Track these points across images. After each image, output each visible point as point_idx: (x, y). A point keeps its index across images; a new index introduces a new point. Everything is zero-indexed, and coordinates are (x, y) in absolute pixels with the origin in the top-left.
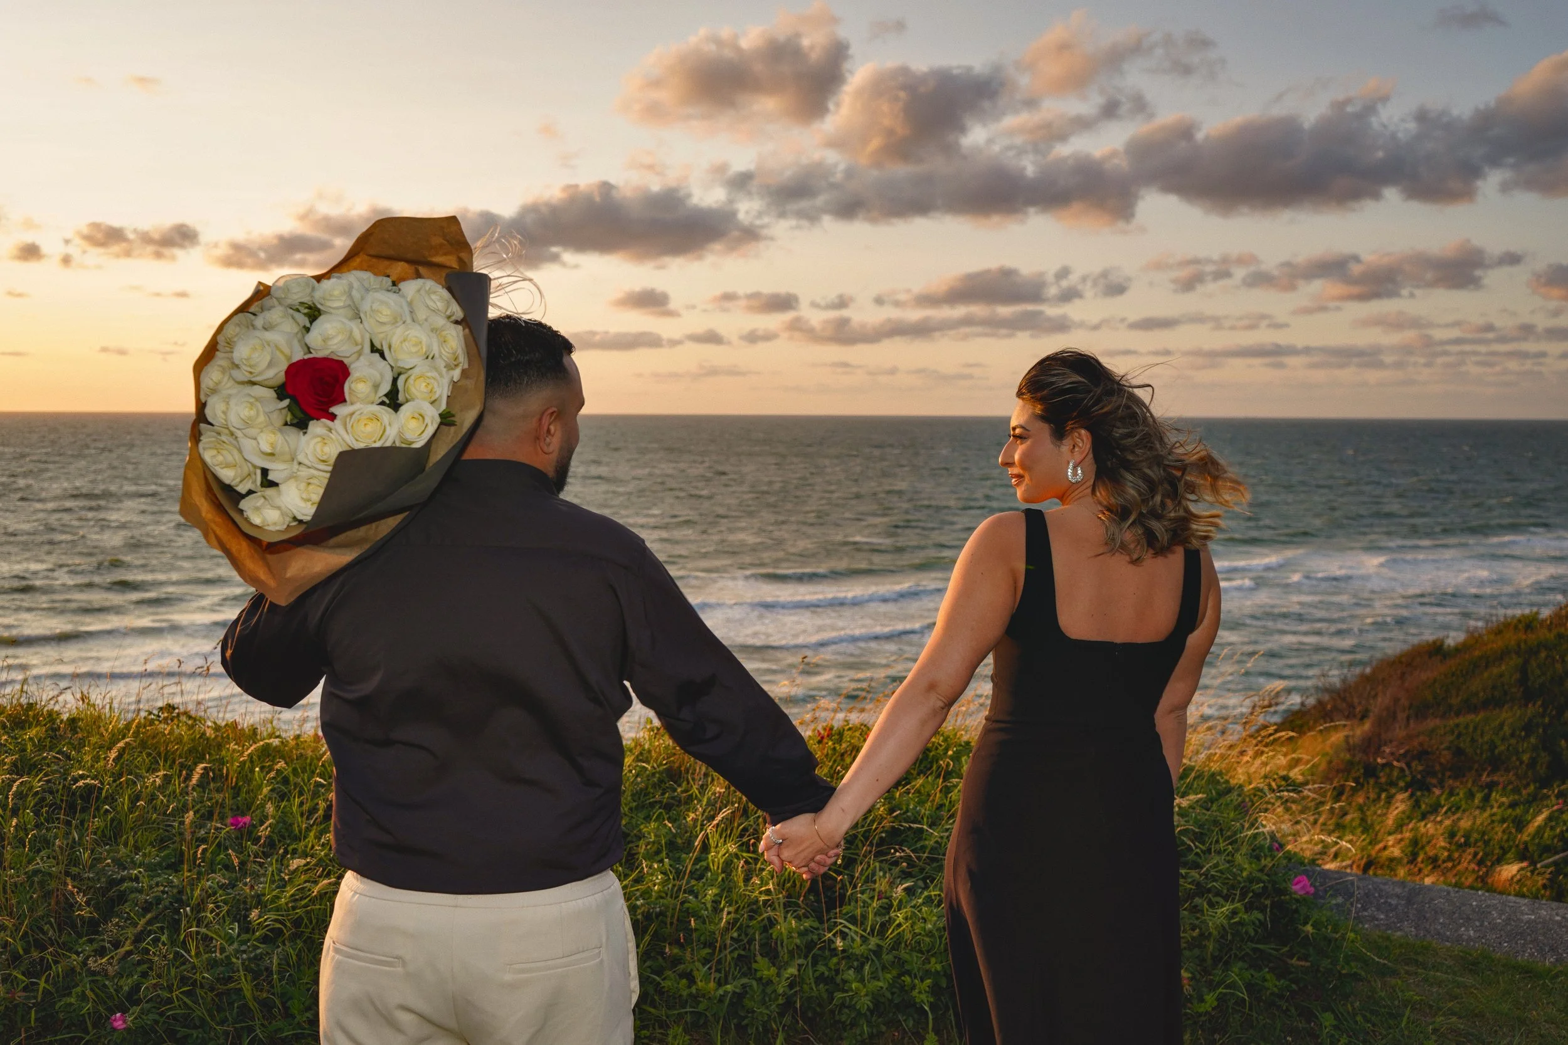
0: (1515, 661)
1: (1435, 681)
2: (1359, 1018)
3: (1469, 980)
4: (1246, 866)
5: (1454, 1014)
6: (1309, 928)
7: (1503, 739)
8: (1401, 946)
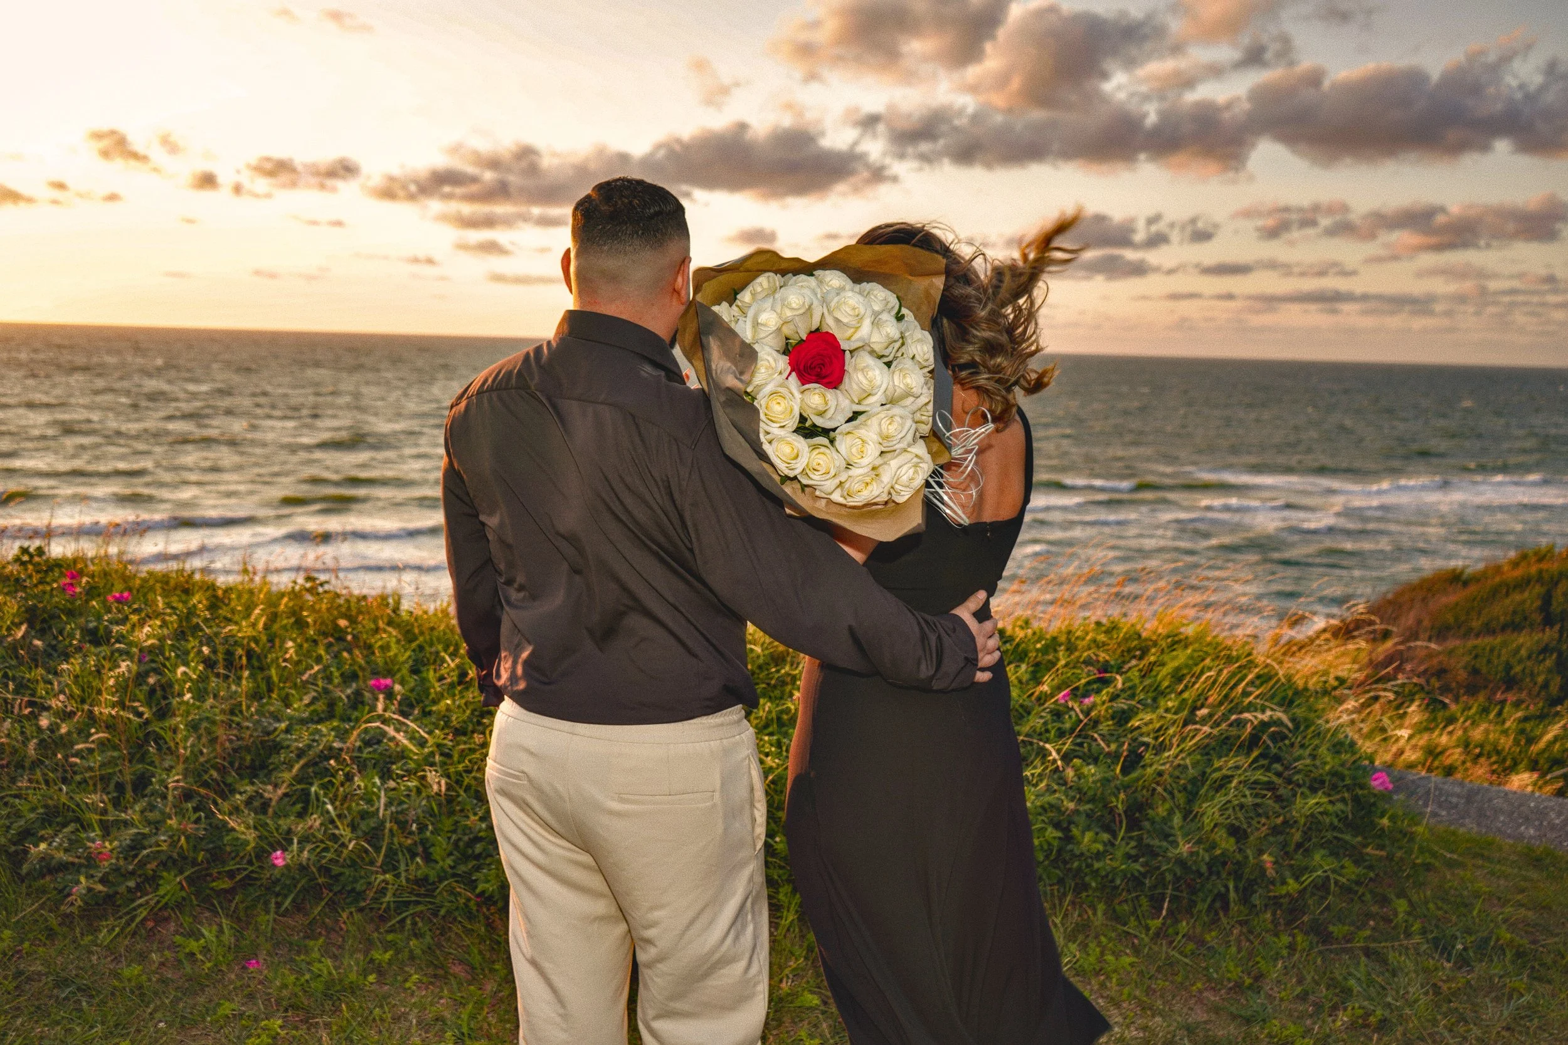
0: (1538, 589)
1: (1457, 604)
2: (1431, 906)
3: (1534, 875)
4: (1328, 759)
5: (1523, 905)
6: (1385, 821)
7: (1520, 661)
8: (1467, 841)
